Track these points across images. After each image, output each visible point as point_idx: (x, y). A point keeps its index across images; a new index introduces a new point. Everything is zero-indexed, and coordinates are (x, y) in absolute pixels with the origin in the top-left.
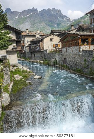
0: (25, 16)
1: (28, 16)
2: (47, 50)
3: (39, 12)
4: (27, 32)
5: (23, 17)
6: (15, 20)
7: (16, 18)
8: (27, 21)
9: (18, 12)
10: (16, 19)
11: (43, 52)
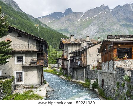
0: (90, 17)
1: (95, 17)
2: (89, 65)
3: (111, 11)
4: (72, 39)
5: (88, 18)
6: (76, 23)
7: (78, 20)
8: (93, 24)
9: (81, 13)
10: (78, 22)
11: (86, 68)
